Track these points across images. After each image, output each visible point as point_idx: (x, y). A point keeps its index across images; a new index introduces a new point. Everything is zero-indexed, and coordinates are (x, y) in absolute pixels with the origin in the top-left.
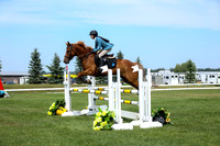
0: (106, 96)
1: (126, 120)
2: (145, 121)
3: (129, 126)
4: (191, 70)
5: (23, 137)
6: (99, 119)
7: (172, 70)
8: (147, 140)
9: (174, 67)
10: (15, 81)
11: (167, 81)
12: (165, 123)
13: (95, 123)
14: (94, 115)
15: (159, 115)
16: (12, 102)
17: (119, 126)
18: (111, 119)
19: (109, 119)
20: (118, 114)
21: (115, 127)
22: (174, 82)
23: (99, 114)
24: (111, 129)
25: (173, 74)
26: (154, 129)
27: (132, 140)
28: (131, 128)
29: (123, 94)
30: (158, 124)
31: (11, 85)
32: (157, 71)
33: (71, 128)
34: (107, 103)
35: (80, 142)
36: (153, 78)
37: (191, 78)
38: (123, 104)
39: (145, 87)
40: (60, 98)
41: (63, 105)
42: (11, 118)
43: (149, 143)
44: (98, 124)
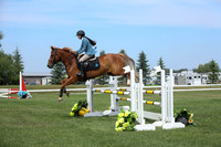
0: (129, 96)
1: (148, 121)
2: (167, 121)
3: (151, 127)
4: (214, 71)
5: (45, 138)
6: (121, 120)
7: (194, 71)
8: (169, 141)
9: (197, 68)
10: (38, 82)
11: (190, 81)
12: (187, 124)
13: (117, 124)
14: (117, 116)
15: (181, 116)
16: (34, 103)
17: (142, 127)
18: (134, 119)
19: (132, 119)
20: (141, 114)
21: (137, 127)
22: (197, 83)
23: (121, 115)
24: (134, 130)
25: (196, 74)
26: (177, 130)
27: (154, 142)
28: (154, 129)
29: (145, 94)
30: (181, 125)
31: (34, 86)
32: (180, 71)
33: (94, 129)
34: (129, 104)
35: (103, 143)
36: (176, 79)
37: (213, 79)
38: (145, 104)
39: (168, 87)
40: (82, 99)
41: (85, 105)
42: (34, 119)
43: (171, 144)
44: (121, 125)
